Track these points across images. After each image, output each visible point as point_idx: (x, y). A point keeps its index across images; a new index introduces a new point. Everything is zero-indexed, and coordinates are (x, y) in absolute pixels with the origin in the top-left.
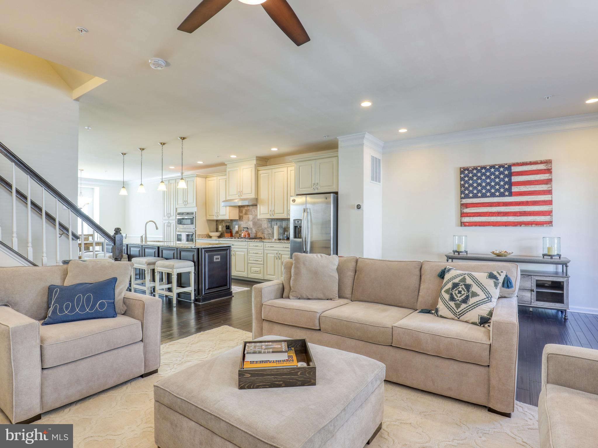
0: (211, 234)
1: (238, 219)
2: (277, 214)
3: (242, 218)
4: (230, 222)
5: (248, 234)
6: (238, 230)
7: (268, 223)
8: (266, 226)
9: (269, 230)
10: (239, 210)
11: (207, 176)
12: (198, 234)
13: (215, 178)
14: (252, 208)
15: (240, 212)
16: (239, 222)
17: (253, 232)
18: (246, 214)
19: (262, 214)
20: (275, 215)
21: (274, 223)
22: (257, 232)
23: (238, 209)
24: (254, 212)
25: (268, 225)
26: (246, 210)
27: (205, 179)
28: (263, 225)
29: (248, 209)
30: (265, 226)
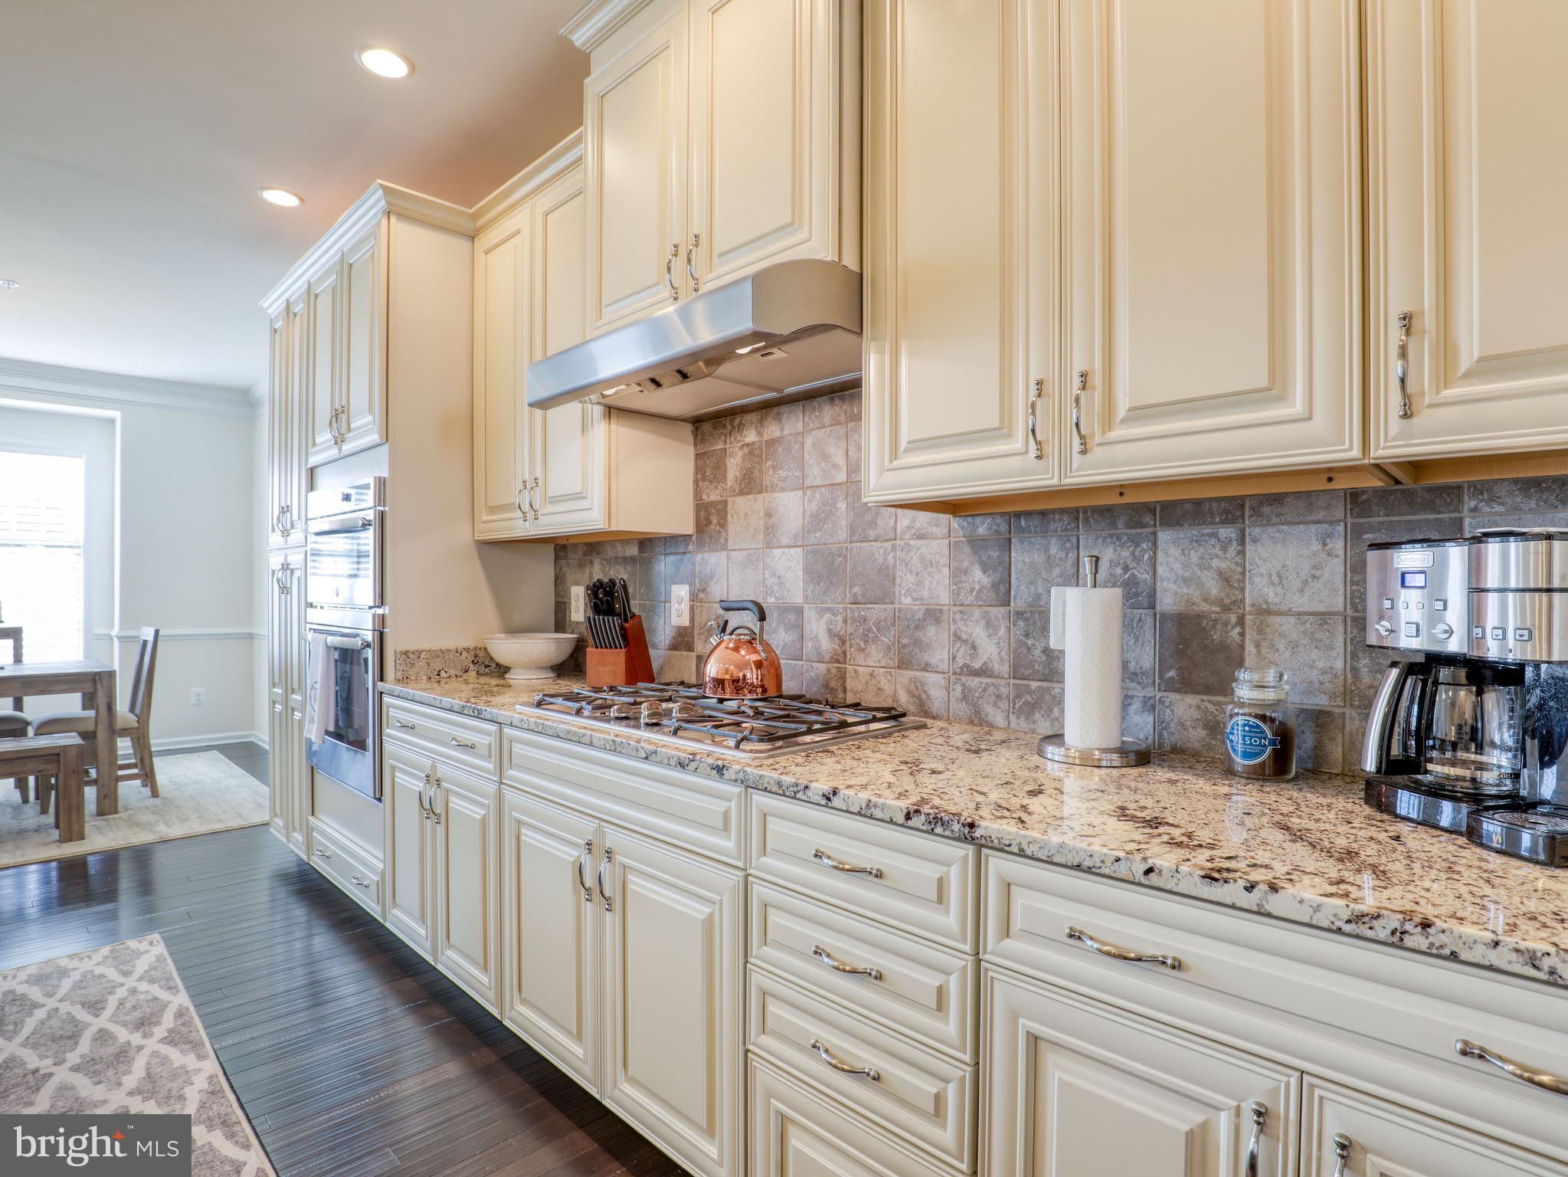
0: (505, 649)
1: (688, 527)
2: (1141, 413)
3: (723, 524)
4: (633, 560)
5: (759, 665)
6: (692, 620)
7: (966, 558)
8: (938, 589)
9: (977, 632)
10: (698, 456)
11: (480, 222)
12: (403, 647)
13: (520, 219)
14: (800, 426)
15: (707, 469)
16: (698, 558)
17: (809, 646)
18: (750, 484)
19: (917, 445)
20: (1117, 433)
21: (1039, 558)
22: (843, 642)
23: (690, 451)
24: (825, 457)
25: (958, 574)
26: (751, 453)
27: (465, 244)
28: (905, 579)
29: (772, 443)
30: (926, 593)
